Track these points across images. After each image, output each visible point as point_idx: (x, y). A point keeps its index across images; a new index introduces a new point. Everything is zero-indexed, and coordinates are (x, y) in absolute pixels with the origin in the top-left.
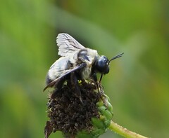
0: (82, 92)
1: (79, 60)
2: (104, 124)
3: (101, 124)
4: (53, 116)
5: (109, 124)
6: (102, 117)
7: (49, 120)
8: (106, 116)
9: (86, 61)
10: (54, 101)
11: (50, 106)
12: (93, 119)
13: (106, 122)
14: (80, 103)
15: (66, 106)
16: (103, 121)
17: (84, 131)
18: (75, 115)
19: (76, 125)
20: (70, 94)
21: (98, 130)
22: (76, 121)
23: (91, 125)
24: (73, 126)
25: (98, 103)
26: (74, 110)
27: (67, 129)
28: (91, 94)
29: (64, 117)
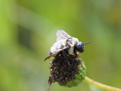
0: (69, 60)
1: (67, 44)
2: (82, 77)
3: (80, 78)
4: (53, 73)
5: (84, 78)
6: (81, 74)
7: (51, 76)
8: (83, 73)
9: (71, 44)
10: (54, 65)
11: (51, 68)
12: (76, 75)
13: (83, 76)
14: (68, 66)
15: (60, 68)
16: (81, 76)
17: (71, 82)
18: (65, 73)
19: (66, 78)
20: (63, 61)
21: (78, 81)
22: (66, 76)
23: (74, 78)
24: (64, 79)
25: (78, 66)
26: (65, 70)
27: (61, 81)
28: (74, 61)
29: (59, 74)
